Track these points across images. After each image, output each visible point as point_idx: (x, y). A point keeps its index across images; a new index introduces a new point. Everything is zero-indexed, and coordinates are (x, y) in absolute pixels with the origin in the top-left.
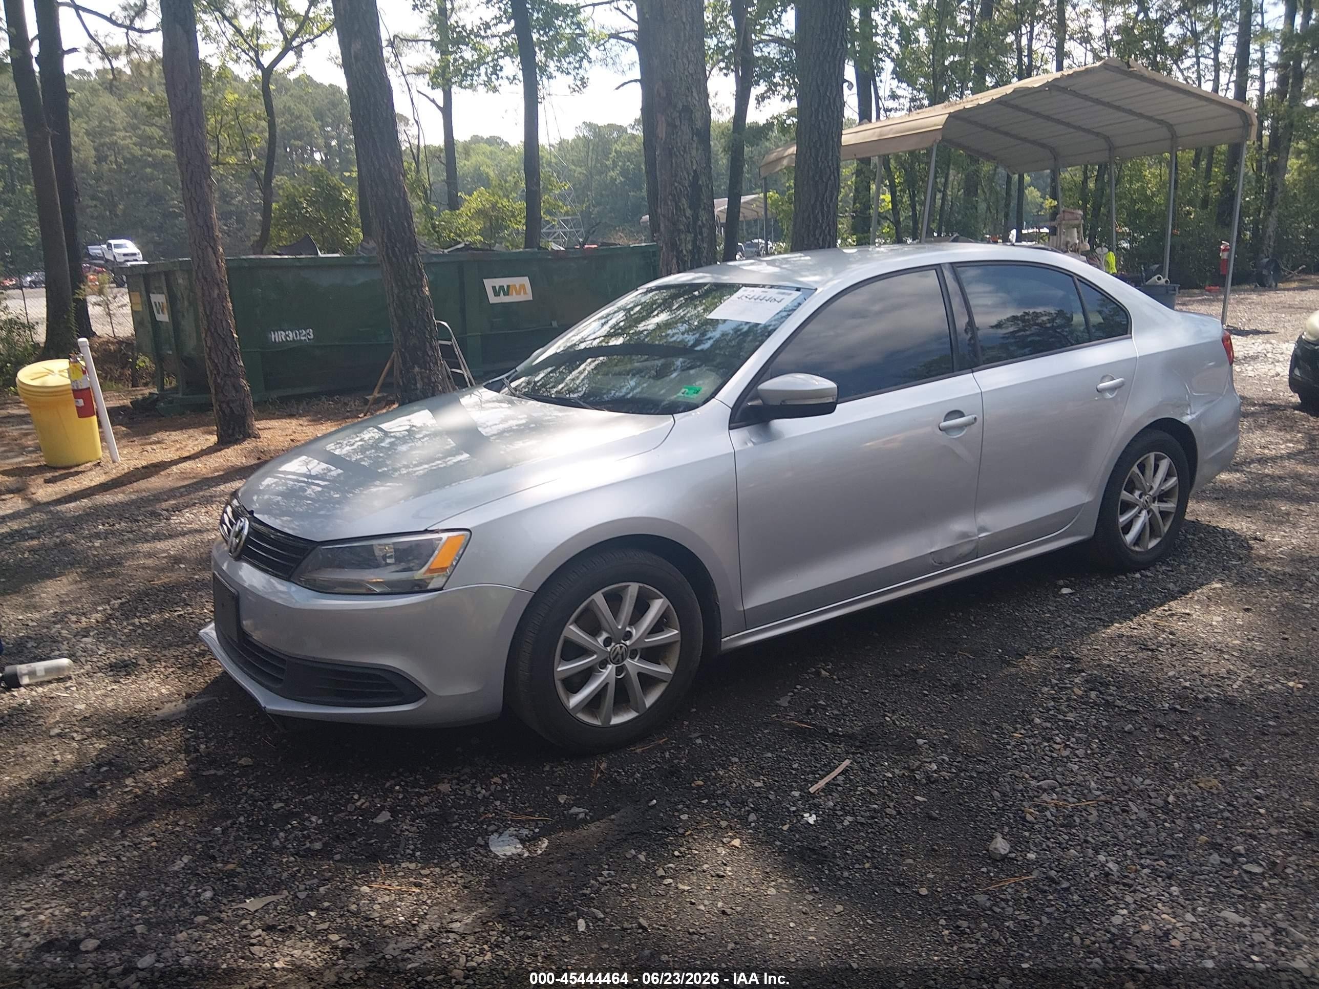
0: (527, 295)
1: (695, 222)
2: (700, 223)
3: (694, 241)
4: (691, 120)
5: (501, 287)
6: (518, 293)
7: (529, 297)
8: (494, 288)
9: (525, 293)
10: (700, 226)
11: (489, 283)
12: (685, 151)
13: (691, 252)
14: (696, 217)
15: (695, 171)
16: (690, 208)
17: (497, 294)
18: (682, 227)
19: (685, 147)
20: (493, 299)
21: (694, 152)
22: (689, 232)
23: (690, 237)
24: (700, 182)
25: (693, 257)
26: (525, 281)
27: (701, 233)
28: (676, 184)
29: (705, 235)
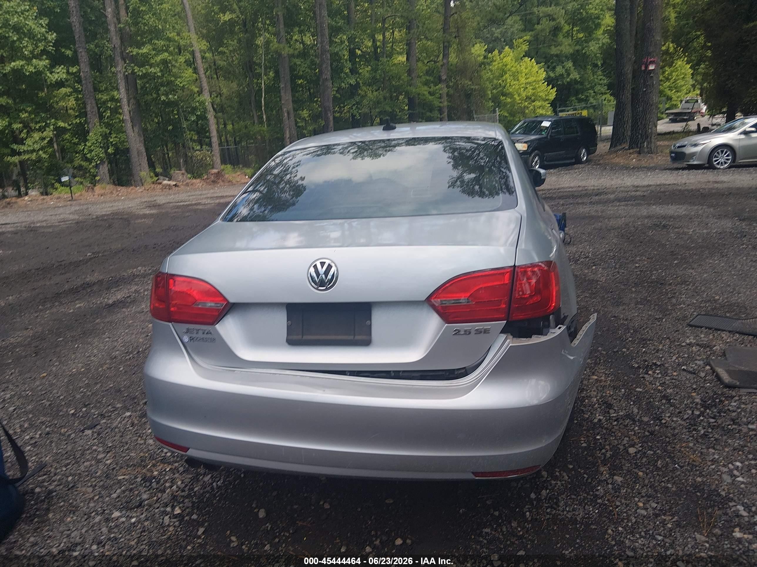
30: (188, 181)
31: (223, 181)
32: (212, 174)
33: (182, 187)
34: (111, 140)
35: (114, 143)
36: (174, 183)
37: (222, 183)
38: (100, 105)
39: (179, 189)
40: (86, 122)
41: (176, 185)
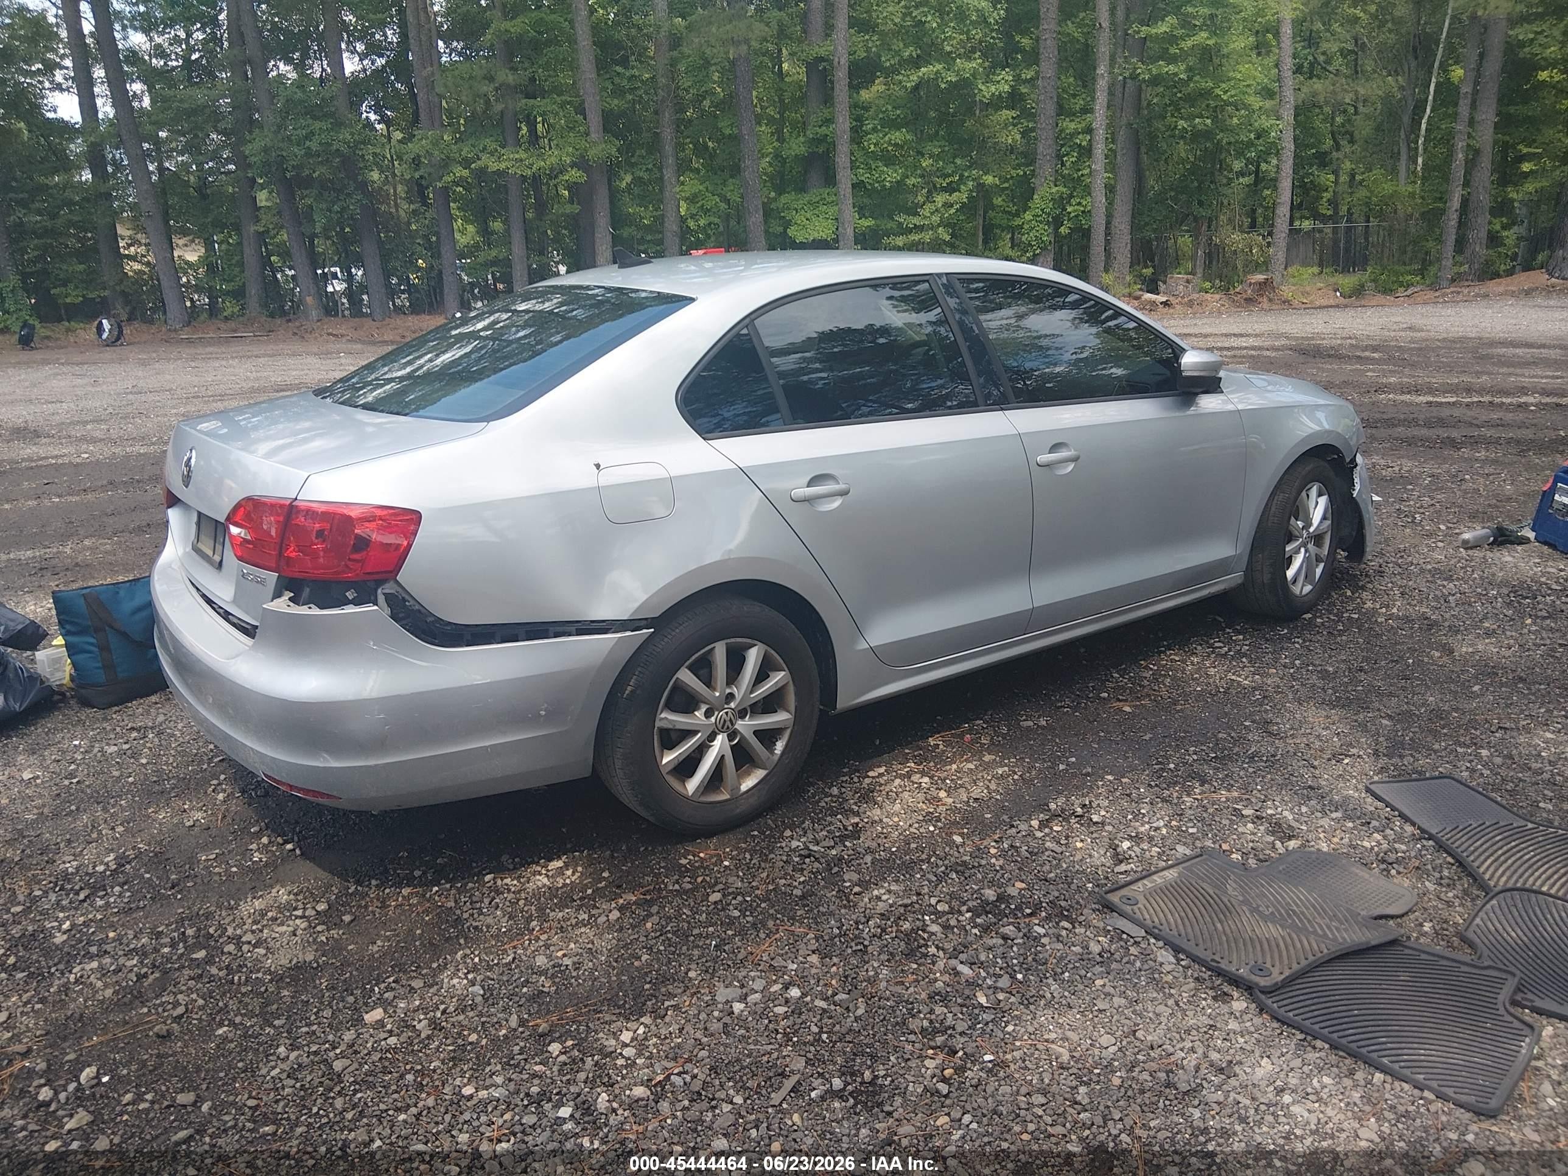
30: (1195, 296)
31: (1270, 300)
32: (1250, 284)
33: (1178, 307)
34: (1069, 209)
35: (1073, 215)
36: (1164, 299)
37: (1266, 304)
38: (1062, 140)
39: (1171, 311)
40: (1033, 173)
41: (1165, 304)
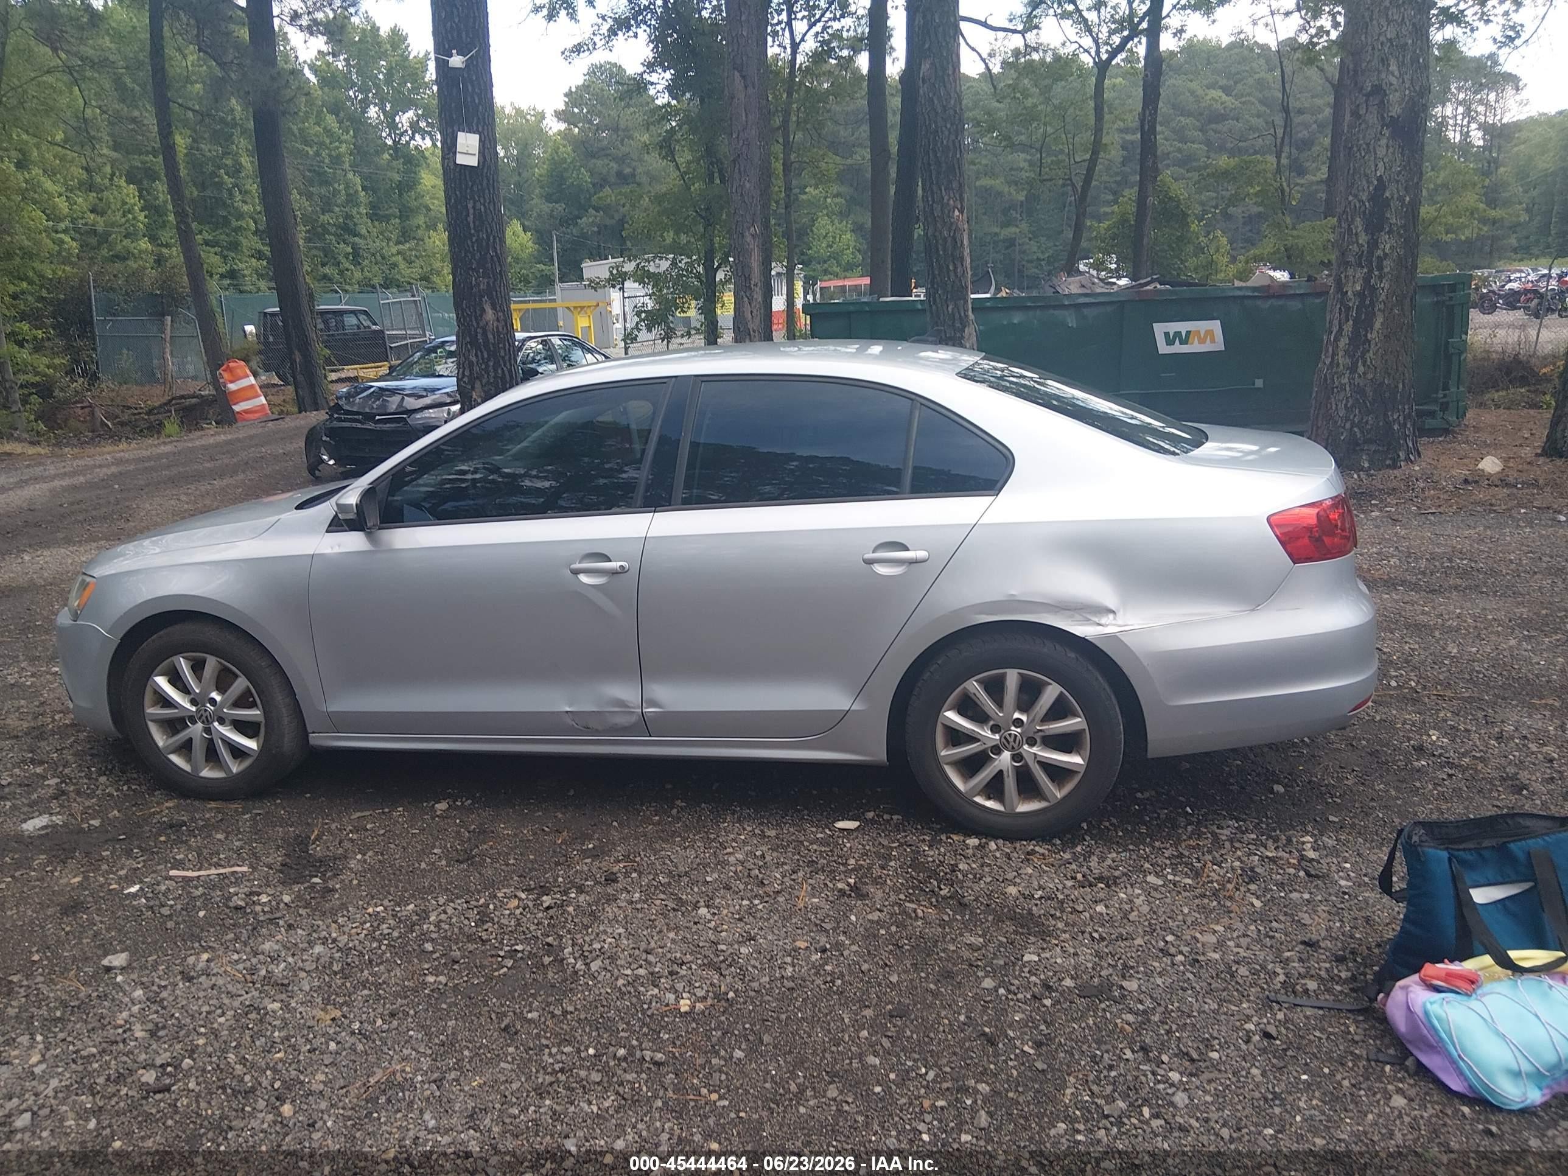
0: (1218, 344)
1: (1371, 253)
2: (1380, 252)
3: (1367, 279)
4: (1382, 105)
5: (1178, 334)
6: (1202, 341)
7: (1221, 347)
8: (1167, 334)
9: (1213, 341)
10: (1379, 257)
11: (1160, 329)
12: (1368, 151)
13: (1360, 295)
14: (1374, 244)
15: (1380, 179)
16: (1366, 231)
17: (1170, 342)
18: (1351, 259)
19: (1368, 145)
20: (1163, 348)
21: (1381, 152)
22: (1360, 266)
23: (1360, 273)
24: (1387, 194)
25: (1363, 301)
26: (1216, 326)
27: (1380, 268)
28: (1350, 198)
29: (1387, 270)
